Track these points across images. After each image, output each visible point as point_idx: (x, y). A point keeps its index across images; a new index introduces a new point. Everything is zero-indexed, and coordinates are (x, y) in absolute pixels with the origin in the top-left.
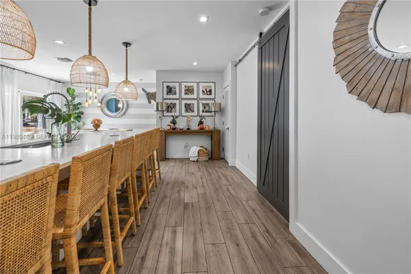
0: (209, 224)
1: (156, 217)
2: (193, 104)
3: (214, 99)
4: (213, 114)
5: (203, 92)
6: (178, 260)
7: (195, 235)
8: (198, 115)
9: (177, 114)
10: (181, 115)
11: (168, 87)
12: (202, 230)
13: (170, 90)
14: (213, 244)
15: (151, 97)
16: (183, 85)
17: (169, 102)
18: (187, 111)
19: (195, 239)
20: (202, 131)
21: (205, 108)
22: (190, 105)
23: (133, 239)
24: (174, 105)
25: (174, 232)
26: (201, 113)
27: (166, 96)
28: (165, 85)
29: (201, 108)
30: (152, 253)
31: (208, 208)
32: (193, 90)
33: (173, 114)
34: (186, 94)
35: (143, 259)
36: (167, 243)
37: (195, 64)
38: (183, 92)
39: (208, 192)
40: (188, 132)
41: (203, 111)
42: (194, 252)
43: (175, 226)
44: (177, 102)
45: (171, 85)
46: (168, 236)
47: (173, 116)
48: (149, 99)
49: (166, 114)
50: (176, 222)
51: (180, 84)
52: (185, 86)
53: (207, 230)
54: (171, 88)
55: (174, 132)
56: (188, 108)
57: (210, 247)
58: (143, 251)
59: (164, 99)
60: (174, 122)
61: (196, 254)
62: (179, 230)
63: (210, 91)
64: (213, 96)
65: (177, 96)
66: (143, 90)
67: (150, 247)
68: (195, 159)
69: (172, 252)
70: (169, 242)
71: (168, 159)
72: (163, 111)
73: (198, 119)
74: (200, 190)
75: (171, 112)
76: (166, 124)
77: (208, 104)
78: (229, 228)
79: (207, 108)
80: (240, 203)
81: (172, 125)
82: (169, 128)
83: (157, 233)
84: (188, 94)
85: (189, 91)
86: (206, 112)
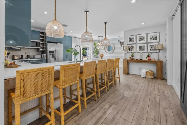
0: (129, 110)
1: (107, 97)
2: (144, 46)
3: (159, 42)
4: (158, 51)
5: (151, 38)
6: (105, 117)
7: (119, 111)
8: (147, 52)
9: (135, 51)
10: (136, 52)
11: (129, 38)
12: (123, 111)
13: (131, 40)
14: (124, 119)
15: (122, 43)
16: (138, 36)
17: (130, 46)
18: (140, 50)
19: (118, 113)
20: (149, 61)
21: (152, 48)
22: (142, 46)
23: (94, 102)
24: (133, 47)
25: (110, 106)
26: (149, 51)
27: (128, 43)
28: (128, 37)
29: (149, 48)
30: (97, 109)
31: (134, 103)
32: (144, 38)
33: (132, 52)
34: (139, 41)
35: (93, 110)
36: (105, 109)
37: (143, 24)
38: (138, 40)
39: (140, 95)
40: (141, 61)
41: (151, 50)
42: (113, 118)
43: (112, 104)
44: (135, 45)
45: (131, 37)
46: (107, 106)
47: (132, 53)
48: (121, 45)
49: (128, 51)
50: (114, 102)
51: (136, 36)
52: (139, 37)
53: (126, 112)
54: (131, 39)
55: (133, 60)
56: (141, 48)
57: (122, 120)
58: (95, 107)
59: (128, 44)
60: (132, 56)
61: (113, 119)
62: (113, 106)
63: (156, 38)
64: (158, 40)
65: (135, 42)
66: (118, 41)
67: (98, 107)
68: (144, 76)
69: (105, 113)
70: (106, 108)
71: (130, 74)
72: (127, 50)
73: (147, 54)
74: (136, 93)
75: (131, 50)
76: (128, 57)
77: (153, 45)
78: (139, 117)
79: (153, 48)
80: (158, 107)
81: (131, 57)
82: (130, 58)
83: (103, 103)
84: (141, 41)
85: (142, 39)
86: (153, 50)
